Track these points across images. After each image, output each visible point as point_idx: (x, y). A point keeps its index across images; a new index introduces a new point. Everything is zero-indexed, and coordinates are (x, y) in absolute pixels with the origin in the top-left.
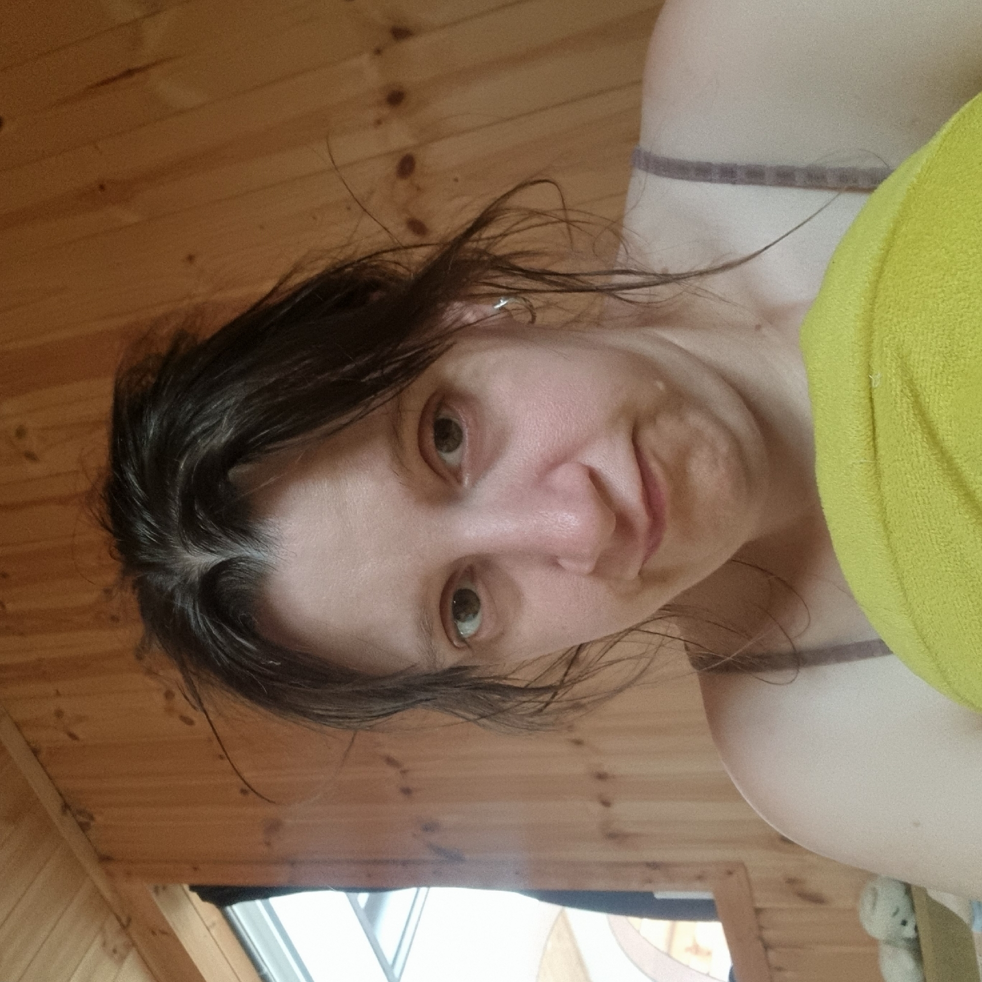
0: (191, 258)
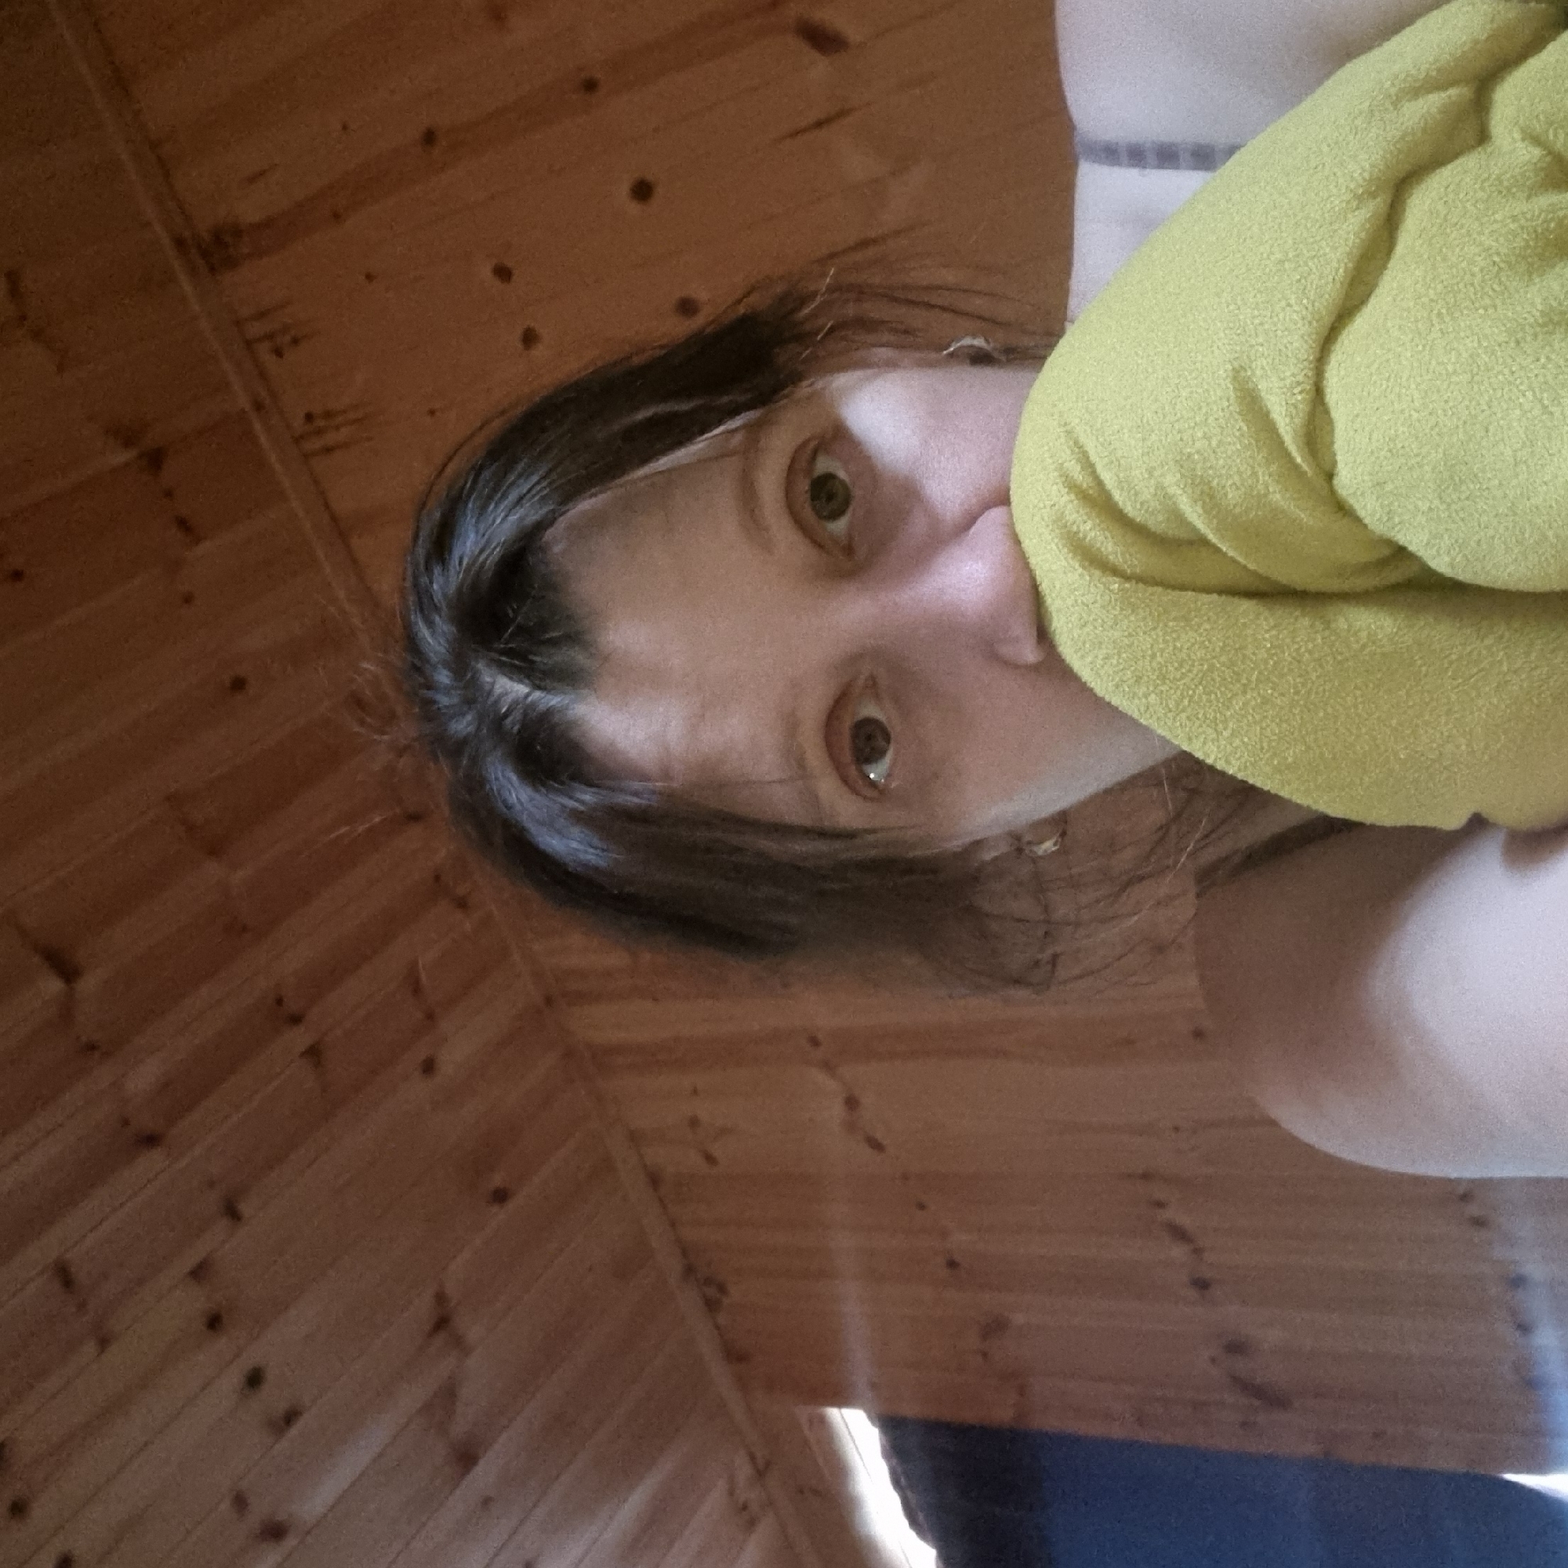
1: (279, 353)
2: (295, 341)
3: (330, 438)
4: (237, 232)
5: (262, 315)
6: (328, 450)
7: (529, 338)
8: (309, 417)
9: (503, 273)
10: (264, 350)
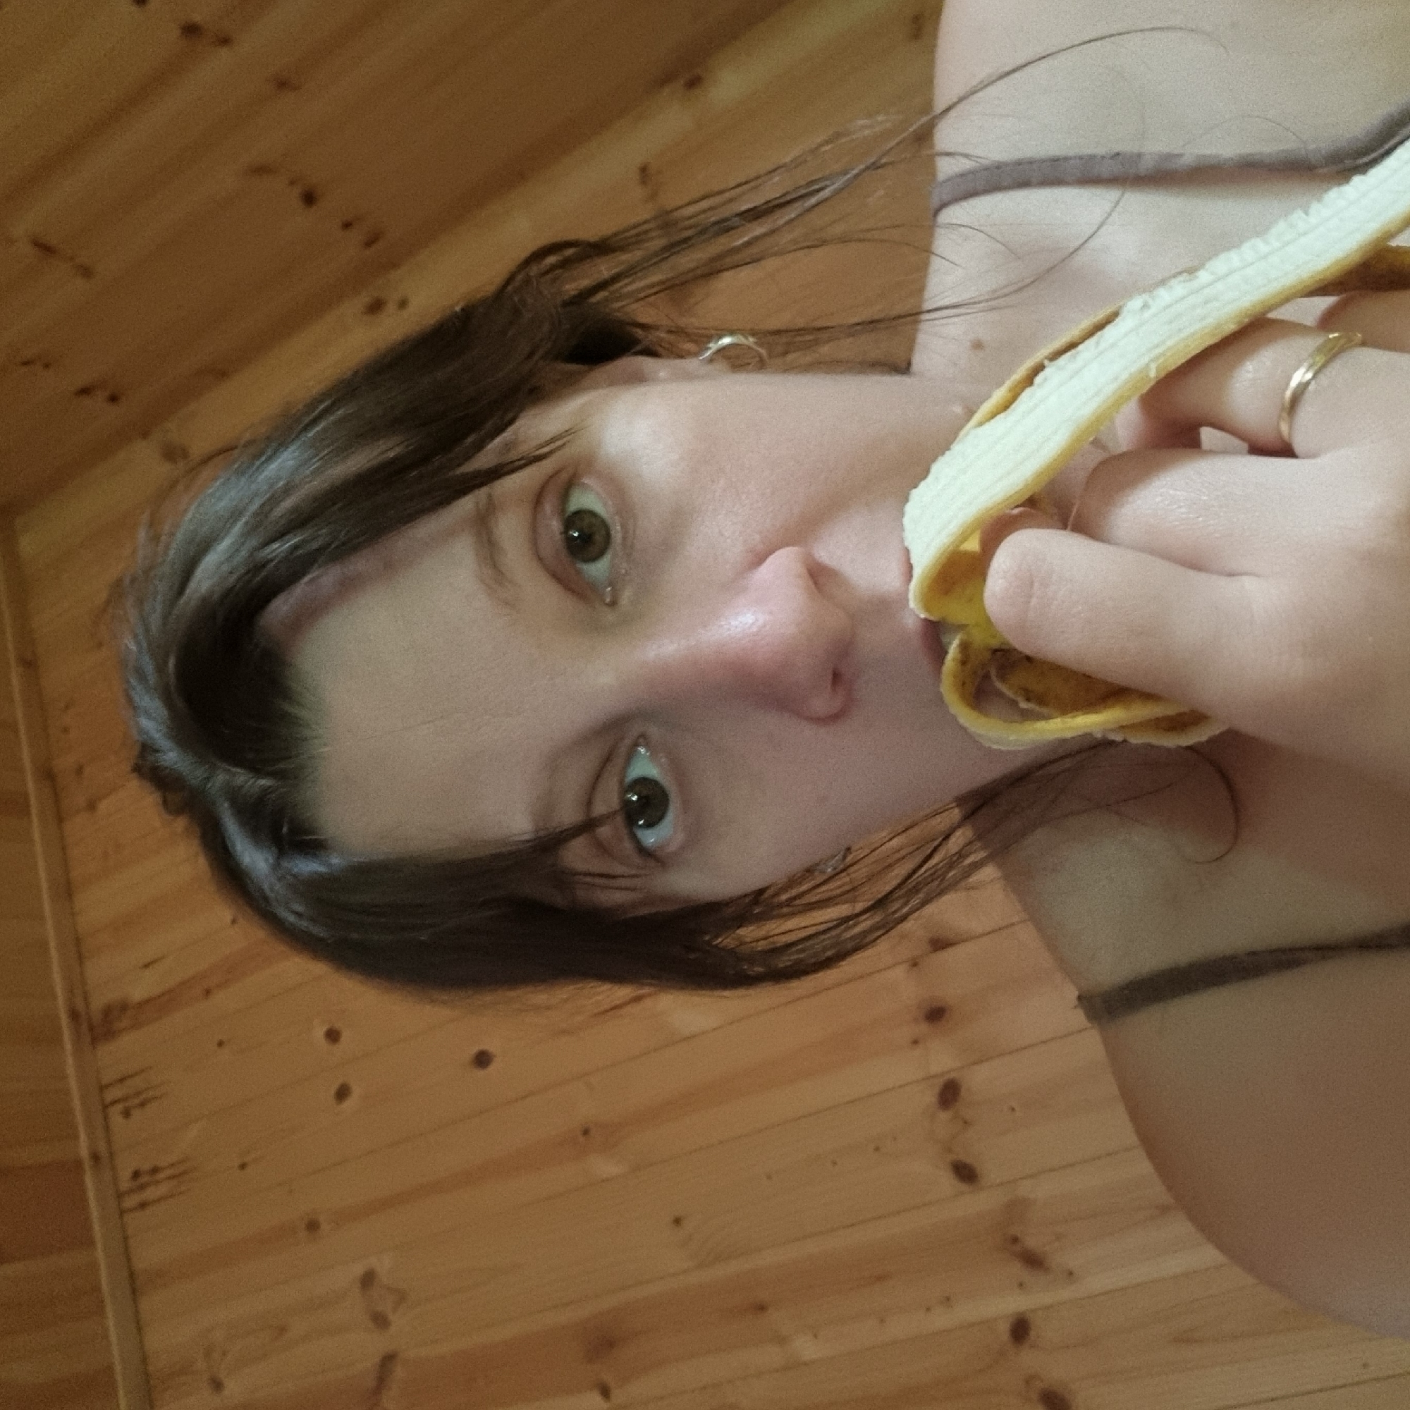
0: (677, 1221)
1: (127, 1114)
2: (142, 1105)
3: (150, 1194)
4: (124, 1007)
5: (122, 1080)
6: (143, 1205)
7: (342, 1093)
8: (136, 1175)
9: (333, 1036)
10: (115, 1113)
